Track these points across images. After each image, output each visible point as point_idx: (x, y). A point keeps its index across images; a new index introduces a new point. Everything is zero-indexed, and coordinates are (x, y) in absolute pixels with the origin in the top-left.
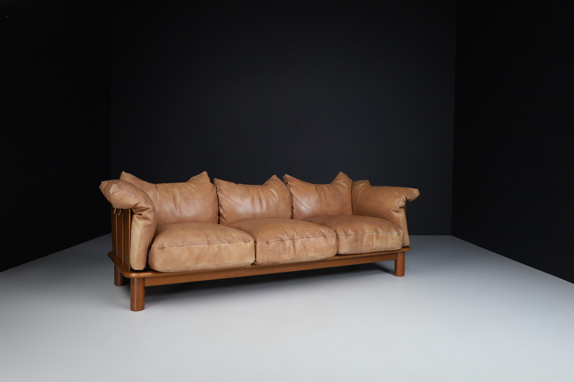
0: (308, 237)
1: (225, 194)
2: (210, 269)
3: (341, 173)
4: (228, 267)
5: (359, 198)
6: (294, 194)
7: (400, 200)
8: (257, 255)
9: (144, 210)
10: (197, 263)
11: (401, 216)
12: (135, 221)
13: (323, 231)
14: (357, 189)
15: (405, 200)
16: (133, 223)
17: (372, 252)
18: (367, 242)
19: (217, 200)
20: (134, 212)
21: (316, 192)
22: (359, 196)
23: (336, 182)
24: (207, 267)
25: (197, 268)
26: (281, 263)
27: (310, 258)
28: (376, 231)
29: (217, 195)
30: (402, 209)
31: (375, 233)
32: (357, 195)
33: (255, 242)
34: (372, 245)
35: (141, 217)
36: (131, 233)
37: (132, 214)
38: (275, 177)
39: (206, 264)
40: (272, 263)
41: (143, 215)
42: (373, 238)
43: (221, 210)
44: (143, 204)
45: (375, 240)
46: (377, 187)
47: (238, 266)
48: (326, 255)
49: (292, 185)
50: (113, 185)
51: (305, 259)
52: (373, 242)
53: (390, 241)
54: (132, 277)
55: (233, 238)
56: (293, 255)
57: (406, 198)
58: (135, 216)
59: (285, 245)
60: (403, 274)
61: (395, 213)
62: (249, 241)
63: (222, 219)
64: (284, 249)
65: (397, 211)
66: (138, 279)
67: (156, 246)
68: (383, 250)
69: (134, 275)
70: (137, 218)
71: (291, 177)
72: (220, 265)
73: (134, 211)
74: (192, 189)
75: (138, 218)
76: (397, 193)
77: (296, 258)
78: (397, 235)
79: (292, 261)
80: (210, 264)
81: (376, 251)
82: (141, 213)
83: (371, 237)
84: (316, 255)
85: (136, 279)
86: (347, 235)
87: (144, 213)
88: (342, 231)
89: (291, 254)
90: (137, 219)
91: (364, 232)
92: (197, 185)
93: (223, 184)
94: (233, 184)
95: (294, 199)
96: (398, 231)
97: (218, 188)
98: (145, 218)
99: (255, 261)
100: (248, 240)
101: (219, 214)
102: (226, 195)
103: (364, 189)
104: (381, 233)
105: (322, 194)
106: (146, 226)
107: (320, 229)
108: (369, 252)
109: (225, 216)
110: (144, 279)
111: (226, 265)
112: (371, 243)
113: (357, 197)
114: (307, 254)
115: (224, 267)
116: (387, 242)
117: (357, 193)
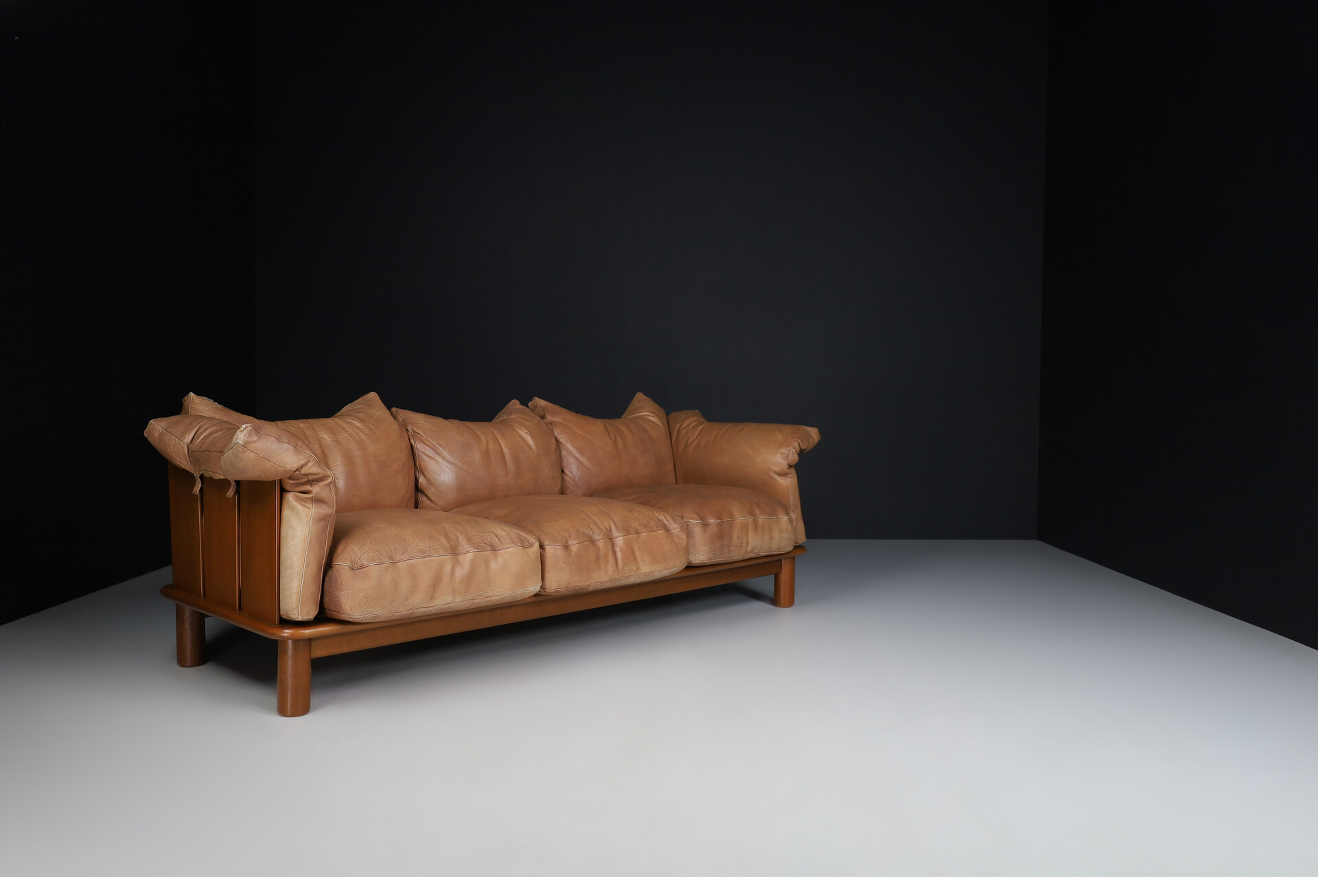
0: (637, 533)
1: (429, 444)
2: (457, 609)
3: (640, 396)
4: (490, 604)
5: (692, 447)
6: (561, 440)
7: (789, 451)
8: (547, 575)
9: (313, 481)
10: (432, 598)
11: (788, 484)
12: (292, 508)
13: (662, 518)
14: (685, 430)
15: (799, 450)
16: (286, 512)
17: (746, 558)
18: (738, 538)
19: (412, 457)
20: (288, 487)
21: (608, 437)
22: (692, 443)
23: (637, 413)
24: (451, 605)
25: (431, 609)
26: (591, 589)
27: (643, 576)
28: (752, 514)
29: (411, 446)
30: (793, 470)
31: (751, 520)
32: (687, 441)
33: (542, 547)
34: (747, 543)
35: (306, 498)
36: (282, 536)
37: (283, 491)
38: (515, 404)
39: (451, 599)
40: (575, 589)
41: (314, 493)
42: (747, 530)
43: (421, 480)
44: (313, 469)
45: (751, 535)
46: (730, 424)
47: (510, 600)
48: (671, 568)
49: (556, 422)
50: (244, 426)
51: (633, 580)
52: (747, 537)
53: (776, 534)
54: (284, 637)
55: (499, 540)
56: (613, 571)
57: (799, 445)
58: (290, 498)
59: (598, 550)
60: (791, 603)
61: (776, 477)
62: (531, 545)
63: (424, 498)
64: (598, 558)
65: (782, 474)
66: (297, 642)
67: (342, 564)
68: (763, 554)
69: (287, 632)
70: (296, 501)
71: (550, 404)
72: (477, 601)
73: (288, 484)
74: (361, 434)
75: (299, 500)
76: (781, 435)
77: (618, 577)
78: (788, 522)
79: (610, 585)
80: (457, 600)
81: (752, 556)
82: (308, 488)
83: (745, 529)
84: (653, 570)
85: (290, 642)
86: (705, 525)
87: (316, 489)
88: (695, 516)
89: (610, 568)
90: (296, 504)
91: (731, 515)
92: (369, 424)
93: (421, 422)
94: (440, 421)
95: (564, 453)
96: (787, 513)
97: (409, 429)
98: (318, 500)
99: (542, 587)
100: (529, 543)
101: (417, 489)
102: (431, 445)
103: (700, 428)
104: (762, 519)
105: (619, 440)
106: (322, 519)
107: (656, 514)
108: (740, 558)
109: (430, 492)
110: (309, 641)
111: (488, 599)
112: (745, 540)
113: (686, 446)
114: (637, 569)
115: (484, 604)
116: (771, 538)
117: (686, 438)
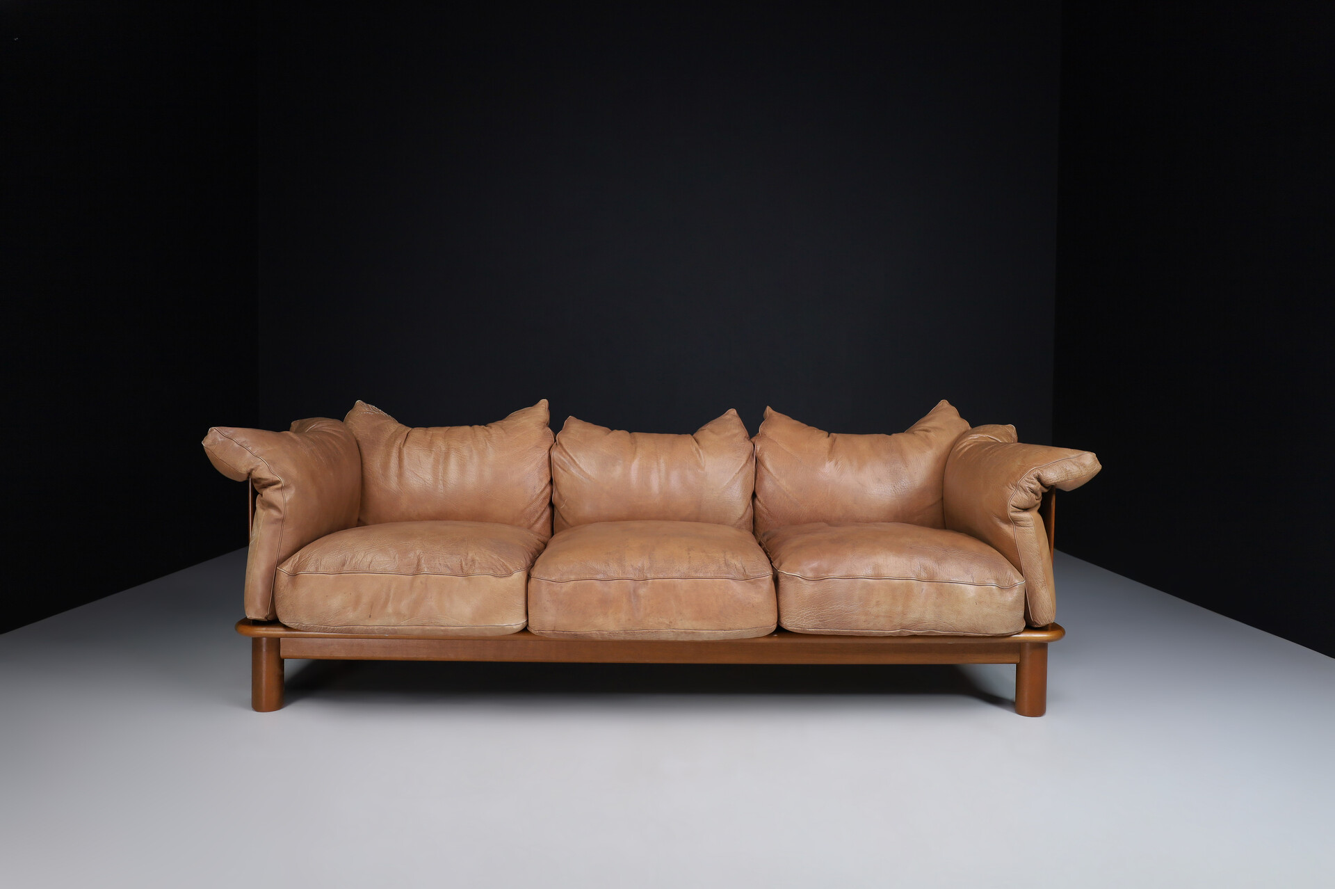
0: (680, 577)
1: (566, 455)
4: (451, 634)
7: (1018, 486)
8: (532, 613)
9: (267, 485)
10: (370, 616)
15: (1036, 485)
18: (879, 604)
24: (396, 628)
25: (373, 627)
26: (597, 638)
27: (682, 632)
38: (731, 416)
39: (393, 621)
40: (569, 635)
41: (264, 496)
43: (555, 494)
47: (478, 634)
51: (667, 635)
55: (467, 564)
56: (629, 620)
57: (1039, 479)
59: (606, 592)
61: (1000, 523)
62: (507, 575)
63: (558, 515)
65: (1007, 521)
67: (283, 568)
68: (941, 632)
72: (428, 628)
77: (638, 628)
78: (995, 591)
79: (628, 637)
80: (403, 623)
81: (916, 632)
82: (262, 491)
84: (698, 628)
87: (265, 492)
88: (795, 567)
89: (624, 617)
97: (557, 439)
99: (528, 625)
100: (506, 572)
102: (568, 457)
106: (271, 521)
107: (728, 556)
111: (442, 628)
114: (671, 622)
115: (442, 633)
